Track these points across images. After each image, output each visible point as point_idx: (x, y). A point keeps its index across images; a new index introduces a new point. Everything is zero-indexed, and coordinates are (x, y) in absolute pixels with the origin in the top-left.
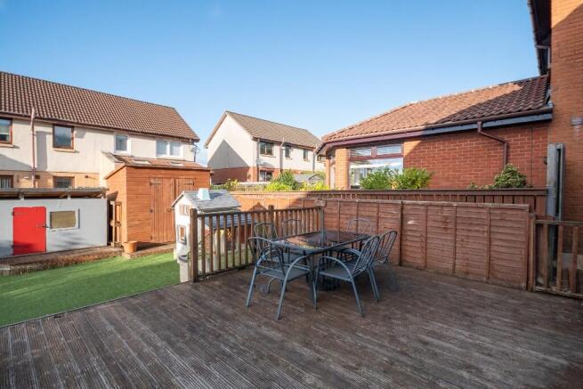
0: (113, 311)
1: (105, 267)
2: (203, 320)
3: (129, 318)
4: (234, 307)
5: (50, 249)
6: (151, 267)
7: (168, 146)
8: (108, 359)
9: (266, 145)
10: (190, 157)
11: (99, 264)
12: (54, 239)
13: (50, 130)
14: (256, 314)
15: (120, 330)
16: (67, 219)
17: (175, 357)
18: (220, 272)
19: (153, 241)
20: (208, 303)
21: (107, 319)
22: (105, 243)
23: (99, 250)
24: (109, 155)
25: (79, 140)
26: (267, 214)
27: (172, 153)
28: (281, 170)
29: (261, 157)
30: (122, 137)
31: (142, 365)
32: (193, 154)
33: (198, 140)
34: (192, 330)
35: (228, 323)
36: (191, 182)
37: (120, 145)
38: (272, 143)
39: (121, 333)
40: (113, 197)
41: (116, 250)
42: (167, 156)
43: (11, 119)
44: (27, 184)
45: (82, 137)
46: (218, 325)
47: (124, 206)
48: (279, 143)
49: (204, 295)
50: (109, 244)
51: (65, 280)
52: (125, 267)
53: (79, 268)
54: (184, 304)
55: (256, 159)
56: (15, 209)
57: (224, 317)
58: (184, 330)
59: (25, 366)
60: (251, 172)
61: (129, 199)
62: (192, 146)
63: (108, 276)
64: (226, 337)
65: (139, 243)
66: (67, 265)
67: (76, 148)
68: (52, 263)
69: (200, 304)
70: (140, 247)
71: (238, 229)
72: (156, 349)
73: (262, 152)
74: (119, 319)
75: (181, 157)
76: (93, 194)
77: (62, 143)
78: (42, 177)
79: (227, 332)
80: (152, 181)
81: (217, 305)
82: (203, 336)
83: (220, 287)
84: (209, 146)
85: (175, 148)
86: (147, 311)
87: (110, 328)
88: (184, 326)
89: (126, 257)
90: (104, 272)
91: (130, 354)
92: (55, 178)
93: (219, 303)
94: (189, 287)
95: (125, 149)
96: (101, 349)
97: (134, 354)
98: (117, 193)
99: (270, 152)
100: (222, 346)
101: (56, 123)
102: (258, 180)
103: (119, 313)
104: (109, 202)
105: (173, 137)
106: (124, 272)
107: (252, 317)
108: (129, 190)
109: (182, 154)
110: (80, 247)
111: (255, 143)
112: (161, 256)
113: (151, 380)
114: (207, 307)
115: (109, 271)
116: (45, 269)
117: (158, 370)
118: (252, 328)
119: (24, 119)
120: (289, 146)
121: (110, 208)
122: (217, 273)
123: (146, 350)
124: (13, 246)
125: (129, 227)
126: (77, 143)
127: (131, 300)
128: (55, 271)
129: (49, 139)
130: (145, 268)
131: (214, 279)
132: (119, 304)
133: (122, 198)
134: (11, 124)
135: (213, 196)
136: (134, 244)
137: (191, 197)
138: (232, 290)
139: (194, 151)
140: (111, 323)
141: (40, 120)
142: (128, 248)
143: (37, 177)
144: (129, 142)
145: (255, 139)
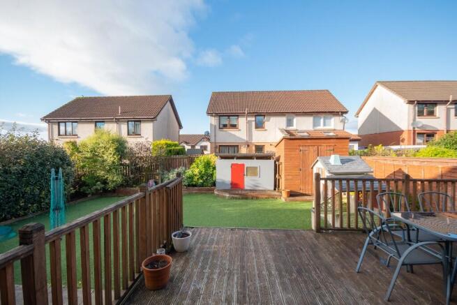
0: (258, 237)
1: (269, 205)
2: (311, 268)
3: (264, 245)
4: (343, 267)
5: (246, 188)
6: (296, 210)
7: (322, 120)
8: (243, 268)
9: (425, 106)
10: (339, 127)
11: (267, 202)
12: (248, 183)
13: (254, 119)
14: (364, 284)
15: (256, 251)
16: (254, 171)
17: (279, 288)
18: (341, 229)
19: (301, 192)
20: (322, 254)
21: (253, 240)
22: (273, 189)
23: (269, 192)
24: (282, 130)
26: (400, 183)
27: (324, 125)
28: (448, 131)
29: (418, 119)
30: (291, 118)
31: (257, 282)
32: (342, 124)
33: (346, 112)
34: (299, 272)
35: (331, 280)
36: (332, 148)
37: (290, 123)
38: (435, 103)
39: (256, 254)
40: (278, 159)
41: (277, 194)
42: (321, 127)
43: (238, 116)
44: (244, 151)
45: (268, 121)
46: (322, 277)
47: (283, 165)
48: (445, 102)
49: (321, 247)
50: (275, 189)
51: (248, 207)
52: (280, 207)
53: (257, 202)
54: (302, 247)
55: (411, 122)
56: (232, 164)
57: (330, 273)
58: (294, 269)
59: (210, 252)
60: (405, 136)
61: (285, 160)
62: (341, 118)
63: (269, 210)
64: (324, 291)
65: (291, 191)
66: (252, 199)
67: (266, 128)
68: (246, 196)
69: (314, 253)
70: (292, 194)
71: (370, 193)
72: (270, 274)
73: (420, 113)
74: (259, 243)
75: (332, 127)
76: (268, 157)
77: (259, 126)
78: (251, 146)
79: (327, 288)
80: (301, 148)
81: (328, 259)
82: (305, 282)
83: (338, 243)
84: (360, 115)
85: (327, 121)
86: (276, 244)
87: (252, 247)
88: (295, 266)
89: (283, 200)
90: (268, 207)
91: (254, 270)
92: (256, 146)
93: (331, 258)
94: (312, 235)
95: (293, 126)
96: (242, 260)
97: (256, 272)
98: (279, 157)
99: (431, 113)
100: (317, 298)
101: (257, 115)
102: (414, 144)
103: (260, 239)
104: (275, 162)
105: (325, 112)
106: (278, 210)
107: (358, 285)
108: (286, 155)
109: (332, 125)
110: (260, 189)
111: (412, 106)
112: (304, 204)
113: (257, 296)
114: (319, 258)
115: (271, 208)
116: (242, 199)
117: (264, 291)
118: (352, 296)
119: (242, 115)
121: (275, 165)
122: (338, 230)
123: (264, 272)
124: (231, 184)
125: (286, 180)
126: (267, 125)
127: (270, 232)
128: (246, 201)
130: (292, 211)
131: (335, 235)
132: (263, 232)
133: (282, 160)
134: (238, 118)
135: (343, 162)
136: (288, 192)
137: (324, 162)
138: (348, 250)
139: (343, 121)
140: (254, 244)
141: (250, 114)
142: (284, 194)
143: (248, 146)
144: (295, 120)
145: (411, 102)
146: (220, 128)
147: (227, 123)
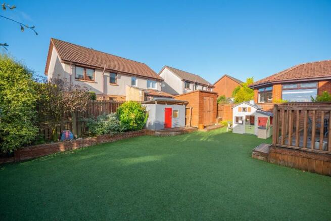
7: (151, 83)
9: (187, 83)
13: (109, 75)
25: (119, 80)
27: (152, 87)
29: (185, 89)
30: (134, 78)
32: (160, 87)
33: (163, 81)
37: (133, 82)
38: (190, 82)
43: (94, 69)
47: (197, 109)
48: (192, 82)
50: (185, 126)
55: (183, 90)
56: (166, 109)
61: (199, 105)
62: (161, 83)
67: (117, 84)
73: (186, 87)
75: (156, 88)
77: (113, 81)
85: (153, 84)
92: (110, 98)
95: (135, 85)
101: (112, 72)
108: (199, 102)
110: (178, 126)
111: (183, 82)
120: (196, 84)
124: (165, 125)
125: (199, 118)
129: (108, 79)
134: (94, 71)
136: (203, 125)
143: (104, 97)
144: (137, 81)
145: (183, 80)
146: (76, 78)
147: (83, 74)
